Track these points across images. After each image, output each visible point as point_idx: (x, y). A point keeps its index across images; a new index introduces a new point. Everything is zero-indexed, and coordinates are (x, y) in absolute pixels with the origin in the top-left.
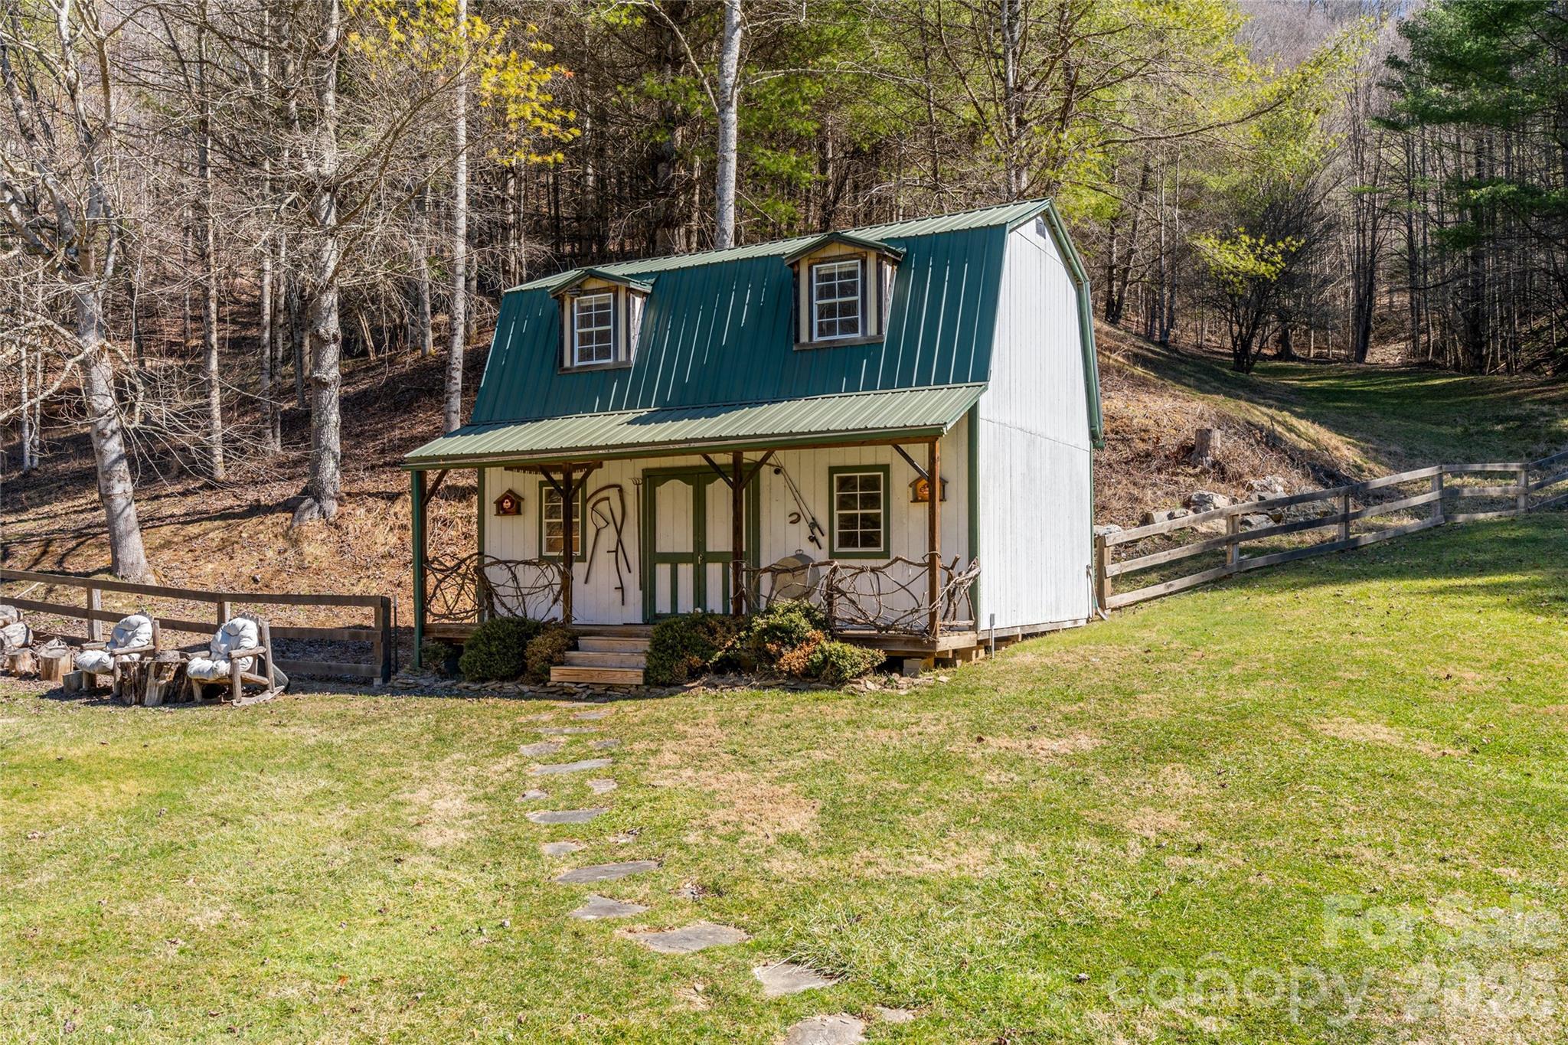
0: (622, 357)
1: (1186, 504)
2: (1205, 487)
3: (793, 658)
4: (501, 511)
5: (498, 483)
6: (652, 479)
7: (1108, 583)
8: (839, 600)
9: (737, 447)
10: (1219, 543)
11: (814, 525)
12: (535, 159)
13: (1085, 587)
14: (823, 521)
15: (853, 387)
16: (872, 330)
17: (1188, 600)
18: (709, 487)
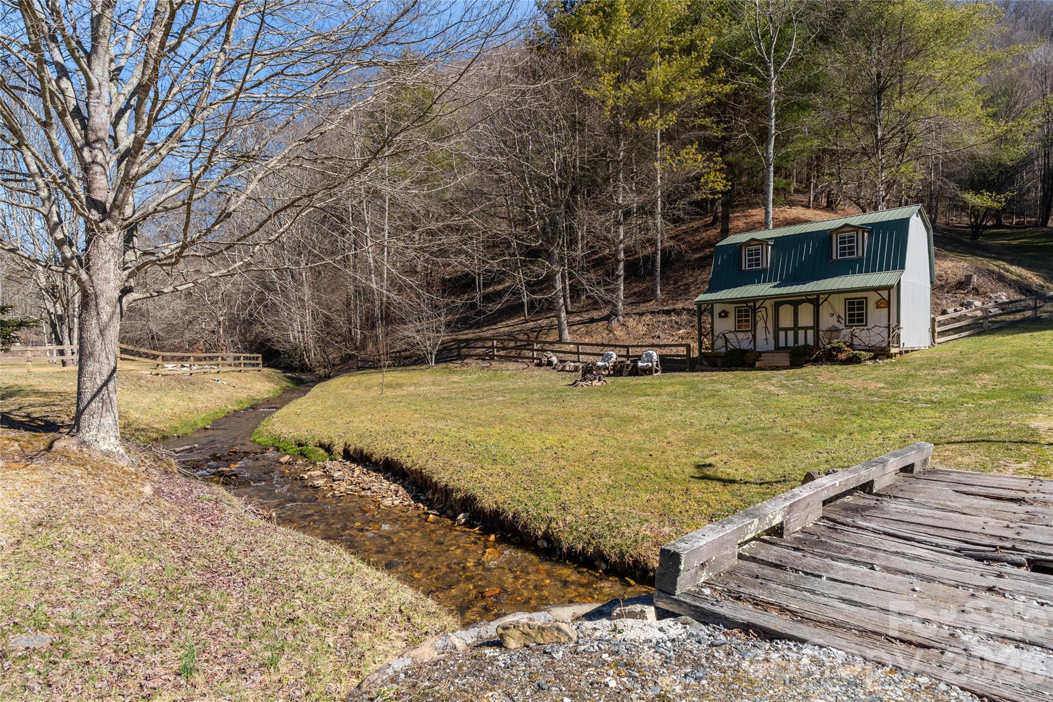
0: (765, 266)
1: (962, 305)
2: (969, 298)
3: (842, 356)
4: (720, 316)
5: (718, 308)
6: (778, 305)
7: (936, 334)
8: (855, 339)
9: (818, 294)
10: (980, 319)
11: (839, 317)
12: (711, 197)
13: (928, 336)
14: (843, 315)
15: (854, 273)
16: (860, 254)
17: (969, 339)
18: (800, 307)
